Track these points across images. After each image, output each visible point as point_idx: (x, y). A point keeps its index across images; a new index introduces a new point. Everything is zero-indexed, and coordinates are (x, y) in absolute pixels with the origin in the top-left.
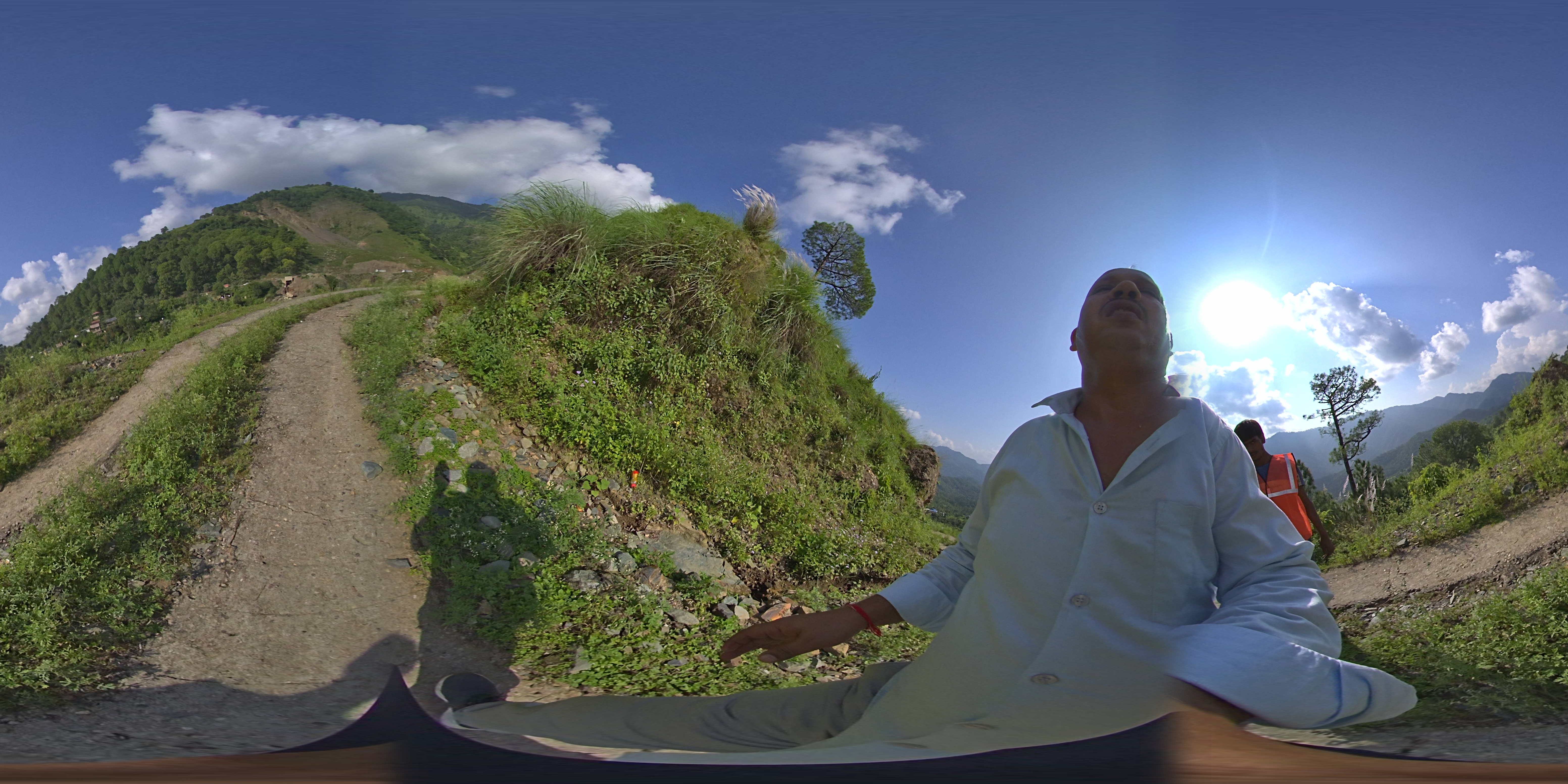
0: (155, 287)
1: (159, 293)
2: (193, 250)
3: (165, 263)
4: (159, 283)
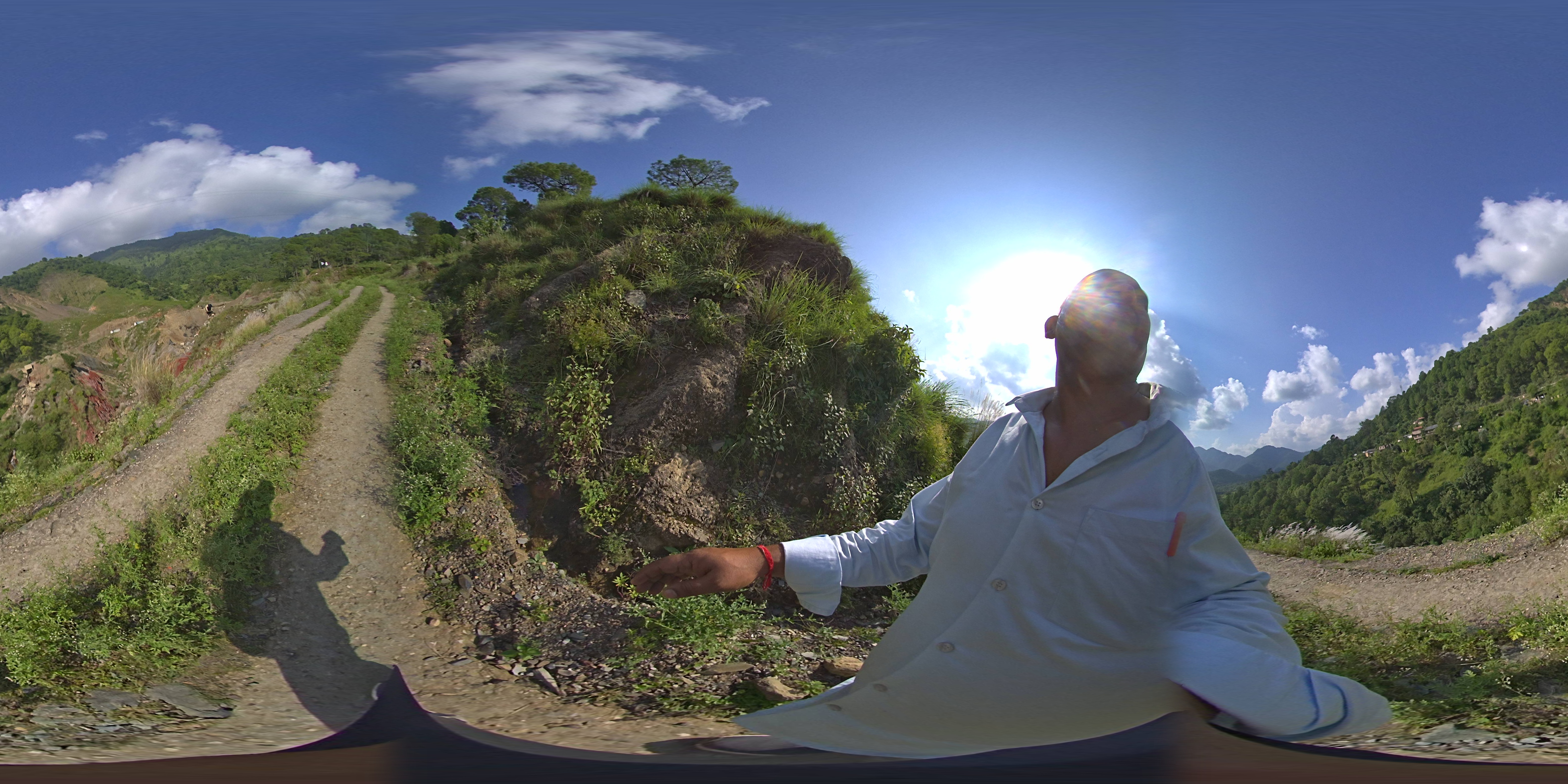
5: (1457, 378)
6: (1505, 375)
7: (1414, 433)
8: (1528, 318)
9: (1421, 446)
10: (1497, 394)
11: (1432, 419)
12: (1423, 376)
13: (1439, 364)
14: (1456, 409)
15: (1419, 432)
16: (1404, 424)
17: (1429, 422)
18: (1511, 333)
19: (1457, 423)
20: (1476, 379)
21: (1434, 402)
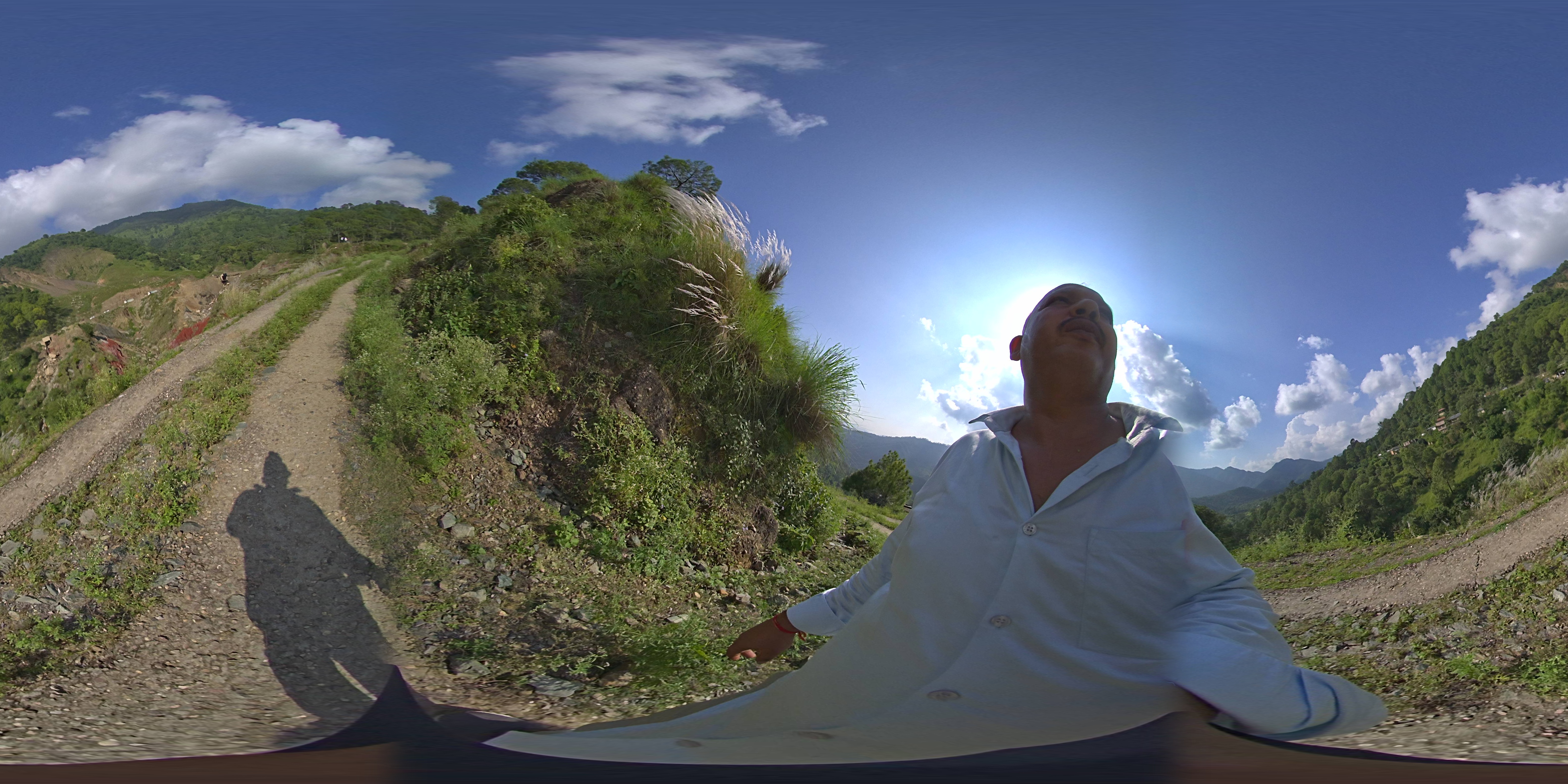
0: (1495, 377)
1: (1499, 382)
2: (1522, 333)
3: (1500, 351)
4: (1497, 373)
5: (1472, 365)
6: (1521, 356)
7: (1437, 424)
8: (1534, 300)
9: (1448, 436)
10: (1516, 376)
11: (1454, 409)
12: (1437, 369)
13: (1452, 354)
14: (1477, 396)
15: (1443, 422)
16: (1425, 418)
17: (1450, 412)
18: (1520, 317)
19: (1480, 408)
20: (1492, 363)
21: (1453, 392)
